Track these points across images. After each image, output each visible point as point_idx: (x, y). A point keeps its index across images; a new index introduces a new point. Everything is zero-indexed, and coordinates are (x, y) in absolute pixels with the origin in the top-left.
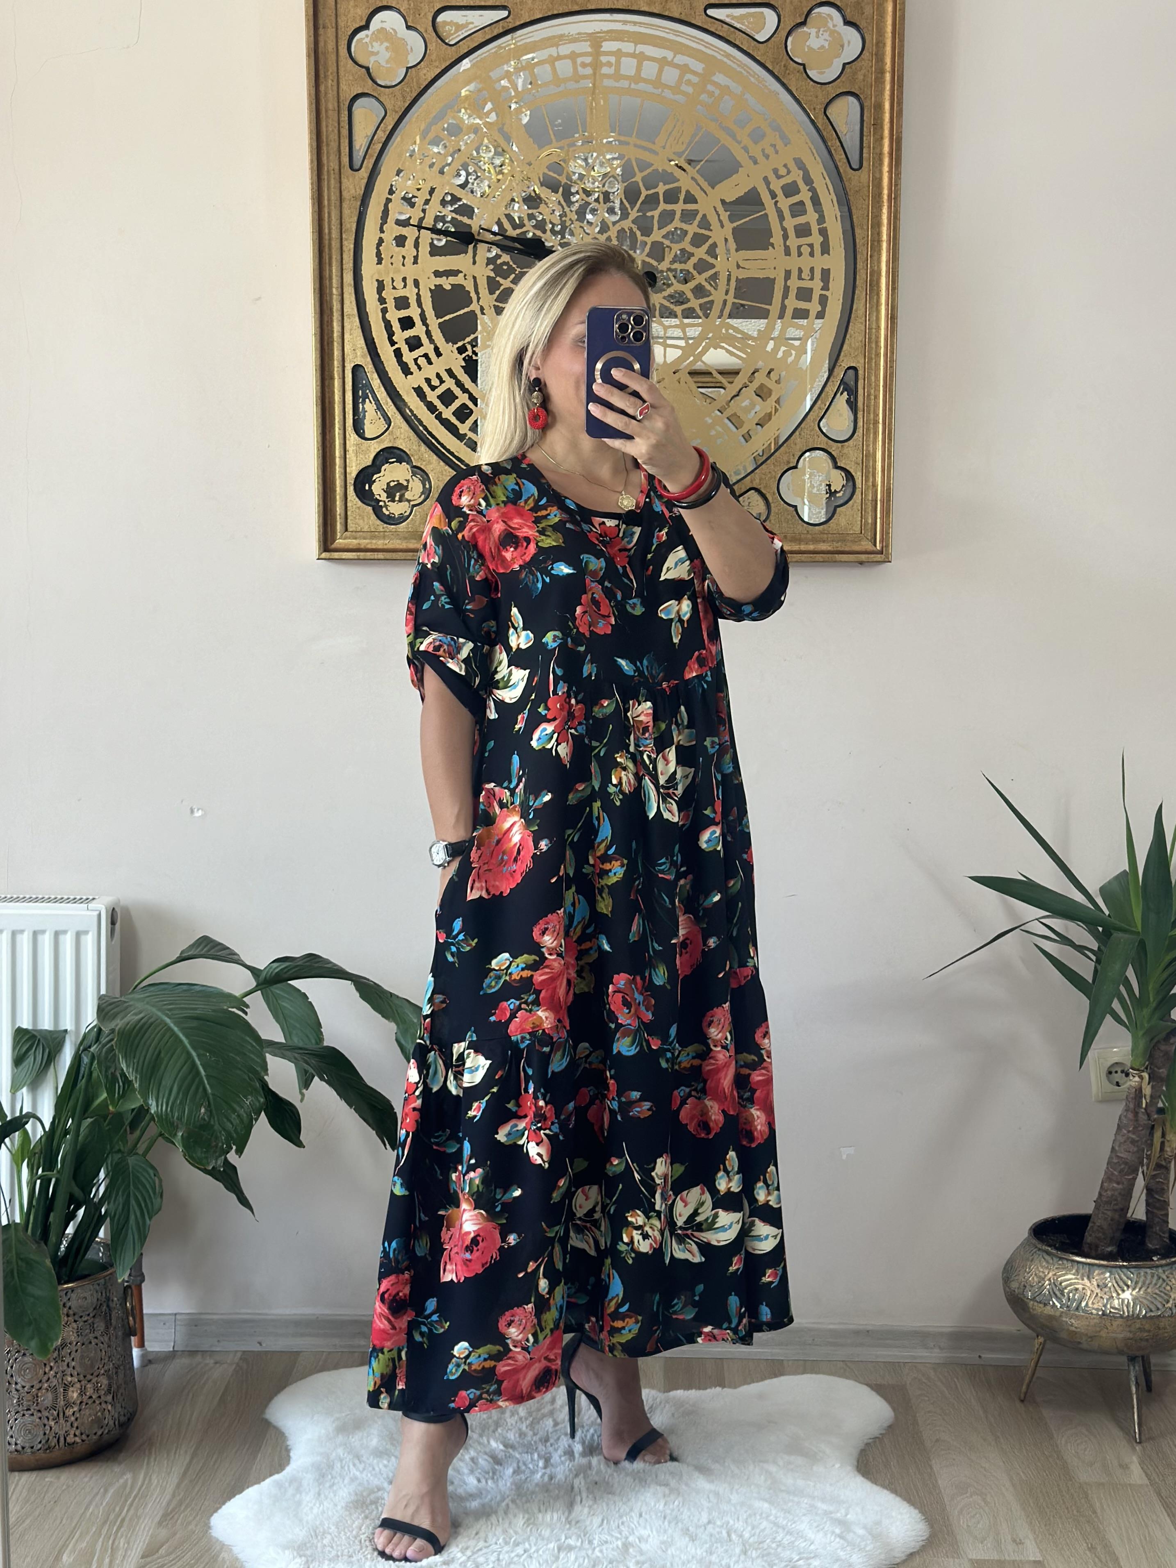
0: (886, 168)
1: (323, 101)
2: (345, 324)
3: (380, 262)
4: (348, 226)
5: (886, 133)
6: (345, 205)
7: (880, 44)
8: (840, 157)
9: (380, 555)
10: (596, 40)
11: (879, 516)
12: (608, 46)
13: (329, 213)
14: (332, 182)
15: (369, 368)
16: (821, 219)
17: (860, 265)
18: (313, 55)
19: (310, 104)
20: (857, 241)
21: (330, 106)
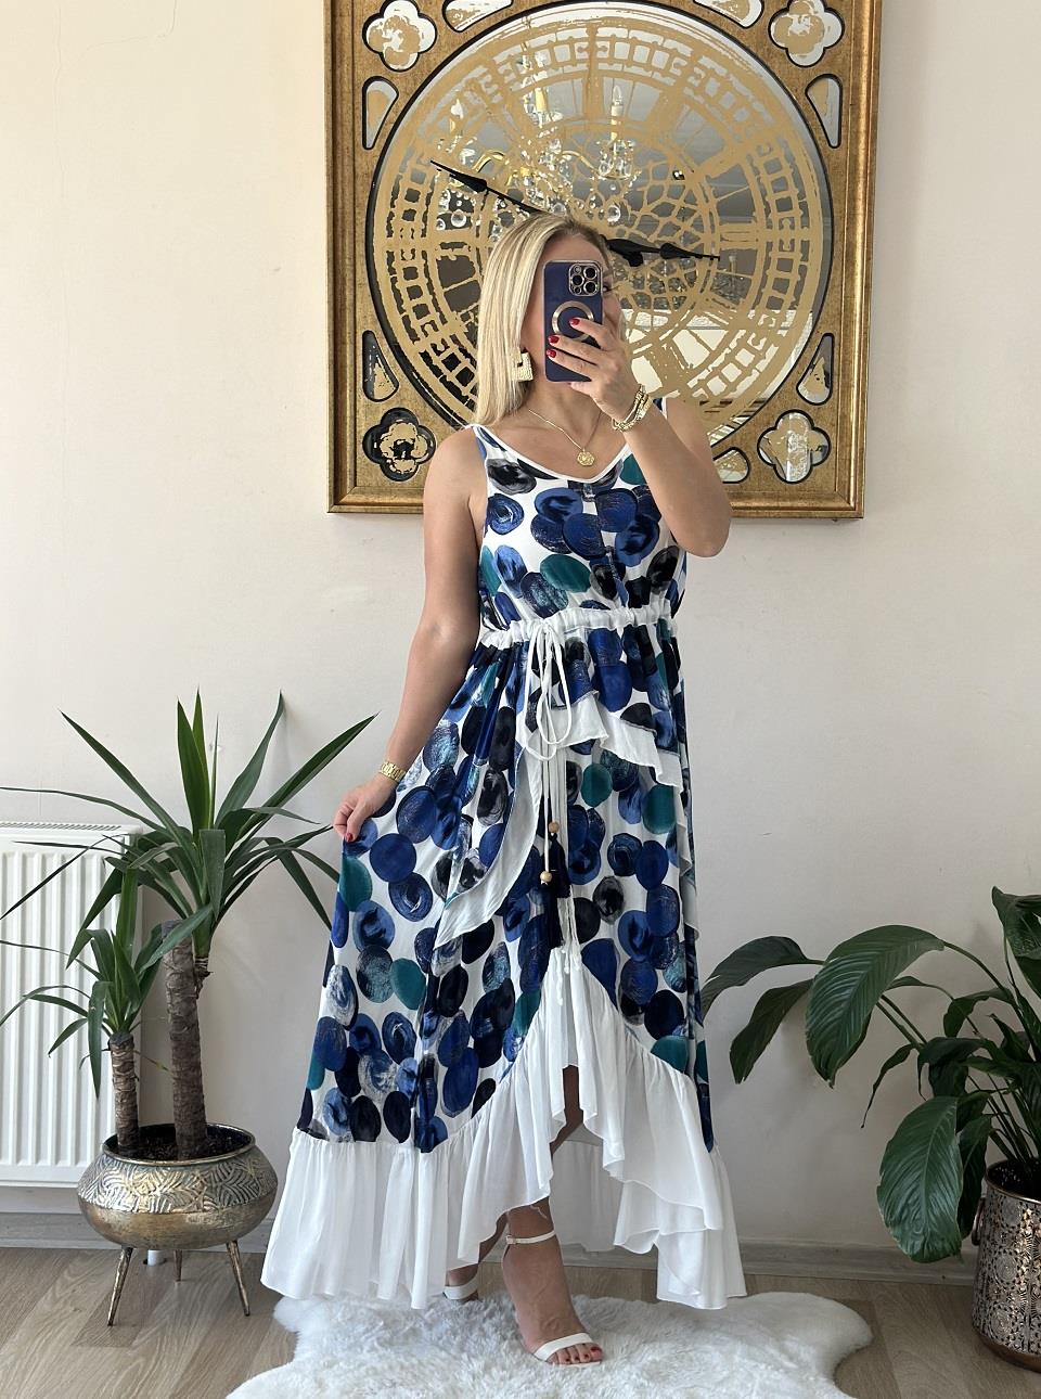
0: (862, 146)
1: (338, 84)
2: (358, 293)
3: (390, 235)
4: (361, 201)
5: (863, 112)
6: (359, 181)
7: (858, 29)
8: (819, 135)
9: (387, 509)
10: (592, 26)
11: (852, 474)
12: (603, 32)
13: (343, 189)
14: (346, 160)
15: (379, 334)
16: (802, 195)
17: (837, 237)
18: (329, 40)
19: (327, 86)
20: (835, 214)
21: (346, 88)
